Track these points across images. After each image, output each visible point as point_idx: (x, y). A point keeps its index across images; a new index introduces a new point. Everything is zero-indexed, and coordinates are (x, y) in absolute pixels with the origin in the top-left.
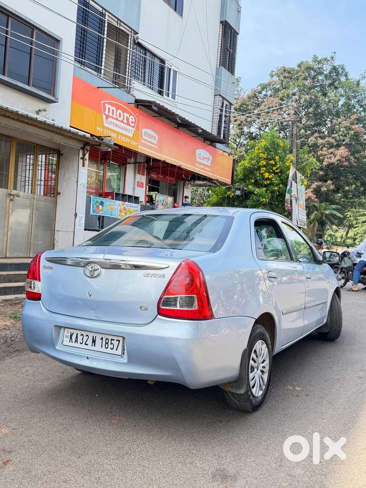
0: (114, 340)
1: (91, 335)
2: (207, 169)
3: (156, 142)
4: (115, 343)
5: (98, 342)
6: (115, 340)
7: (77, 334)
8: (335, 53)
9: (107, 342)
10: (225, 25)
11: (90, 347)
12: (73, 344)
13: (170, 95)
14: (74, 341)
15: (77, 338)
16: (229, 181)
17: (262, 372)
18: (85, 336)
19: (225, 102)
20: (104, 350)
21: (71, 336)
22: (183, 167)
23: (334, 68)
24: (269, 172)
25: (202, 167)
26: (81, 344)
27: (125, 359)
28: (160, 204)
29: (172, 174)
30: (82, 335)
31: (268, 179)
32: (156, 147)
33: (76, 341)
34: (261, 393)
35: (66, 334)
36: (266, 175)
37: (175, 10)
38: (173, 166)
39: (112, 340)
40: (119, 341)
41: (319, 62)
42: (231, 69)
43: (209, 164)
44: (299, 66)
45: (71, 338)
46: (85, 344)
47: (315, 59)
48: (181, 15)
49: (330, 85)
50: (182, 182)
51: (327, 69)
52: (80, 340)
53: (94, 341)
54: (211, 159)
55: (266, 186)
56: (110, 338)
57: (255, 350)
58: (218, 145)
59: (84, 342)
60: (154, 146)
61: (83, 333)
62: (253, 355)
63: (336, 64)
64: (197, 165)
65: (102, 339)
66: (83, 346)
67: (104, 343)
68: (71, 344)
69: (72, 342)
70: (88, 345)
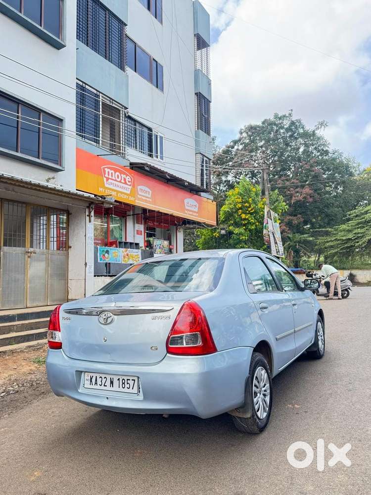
0: (129, 380)
1: (109, 377)
2: (195, 214)
3: (150, 196)
4: (131, 382)
5: (116, 382)
6: (131, 380)
7: (96, 377)
8: (292, 110)
9: (123, 382)
10: (199, 95)
11: (108, 388)
12: (94, 387)
13: (159, 157)
14: (94, 383)
15: (96, 380)
16: (214, 223)
17: (265, 395)
18: (103, 378)
19: (205, 159)
20: (121, 389)
21: (91, 379)
22: (174, 214)
23: (293, 123)
24: (246, 213)
25: (191, 213)
26: (101, 385)
27: (141, 397)
28: (158, 248)
29: (166, 222)
30: (101, 377)
31: (245, 219)
32: (151, 200)
33: (96, 383)
34: (265, 414)
35: (86, 378)
36: (243, 216)
37: (157, 87)
38: (166, 214)
39: (127, 380)
40: (134, 380)
41: (280, 119)
42: (208, 131)
43: (196, 210)
44: (263, 123)
45: (91, 381)
46: (104, 386)
47: (276, 116)
48: (162, 90)
49: (291, 136)
50: (175, 227)
51: (286, 123)
52: (99, 382)
53: (112, 383)
54: (197, 205)
55: (245, 225)
56: (126, 378)
57: (256, 377)
58: (202, 194)
59: (103, 384)
60: (147, 199)
61: (101, 375)
62: (255, 382)
63: (294, 118)
64: (186, 212)
65: (119, 379)
66: (103, 387)
67: (121, 383)
68: (91, 387)
69: (92, 385)
70: (106, 386)
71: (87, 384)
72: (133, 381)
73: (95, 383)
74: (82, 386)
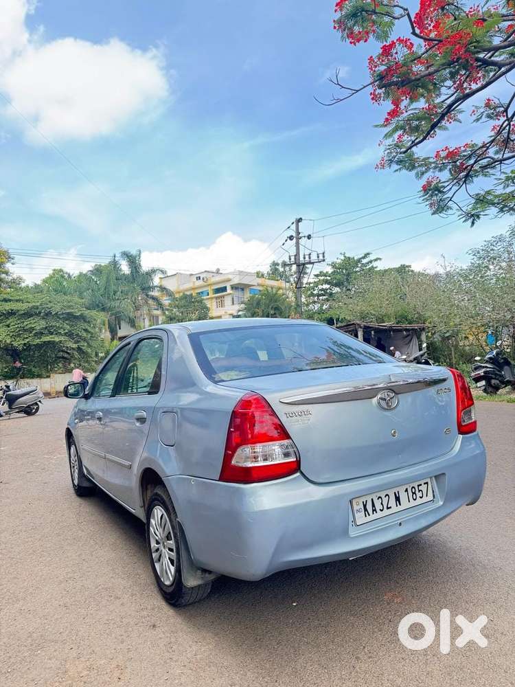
0: (421, 485)
1: (391, 492)
4: (423, 488)
5: (403, 497)
7: (372, 499)
11: (395, 509)
12: (373, 517)
15: (373, 505)
18: (384, 499)
20: (413, 503)
21: (365, 506)
26: (381, 510)
30: (380, 497)
35: (356, 507)
39: (418, 486)
40: (427, 483)
45: (366, 510)
46: (388, 508)
52: (378, 506)
53: (398, 499)
56: (415, 484)
59: (385, 507)
65: (406, 490)
66: (386, 512)
67: (410, 494)
68: (369, 519)
69: (369, 515)
70: (390, 507)
71: (361, 518)
73: (373, 511)
74: (350, 525)
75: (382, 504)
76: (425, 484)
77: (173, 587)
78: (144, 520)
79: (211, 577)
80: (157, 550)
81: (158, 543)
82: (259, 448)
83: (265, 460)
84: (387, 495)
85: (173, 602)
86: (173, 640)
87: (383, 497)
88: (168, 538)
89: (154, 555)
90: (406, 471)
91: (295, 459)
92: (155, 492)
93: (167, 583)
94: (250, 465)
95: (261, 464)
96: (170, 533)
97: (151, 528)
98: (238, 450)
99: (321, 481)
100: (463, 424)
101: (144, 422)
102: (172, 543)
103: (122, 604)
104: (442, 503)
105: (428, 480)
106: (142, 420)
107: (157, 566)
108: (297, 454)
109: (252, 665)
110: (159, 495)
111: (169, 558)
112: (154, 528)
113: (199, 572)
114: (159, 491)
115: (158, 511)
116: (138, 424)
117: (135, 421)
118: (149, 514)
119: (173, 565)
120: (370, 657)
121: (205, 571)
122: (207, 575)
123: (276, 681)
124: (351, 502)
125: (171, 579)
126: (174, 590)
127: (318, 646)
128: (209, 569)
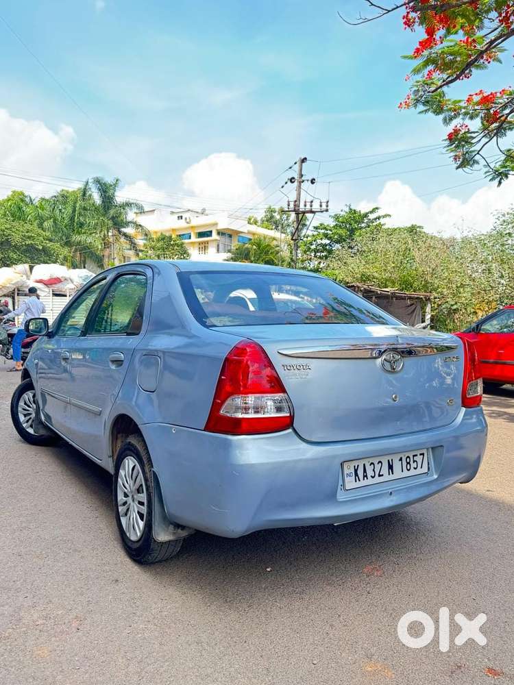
0: (416, 455)
4: (419, 459)
5: (397, 465)
7: (364, 465)
9: (408, 461)
11: (386, 477)
12: (363, 483)
15: (365, 471)
18: (376, 465)
20: (406, 473)
21: (356, 471)
26: (373, 477)
30: (372, 463)
33: (365, 476)
35: (346, 472)
39: (414, 456)
40: (423, 454)
45: (356, 474)
46: (380, 476)
52: (370, 473)
53: (391, 467)
59: (377, 475)
65: (401, 459)
66: (378, 480)
67: (404, 463)
68: (359, 484)
69: (359, 480)
70: (382, 475)
71: (350, 483)
72: (422, 456)
74: (339, 489)
75: (374, 470)
76: (421, 454)
77: (141, 542)
78: (112, 471)
79: (184, 534)
80: (125, 503)
81: (126, 495)
82: (251, 399)
83: (256, 412)
84: (380, 462)
85: (138, 558)
86: (137, 595)
87: (376, 463)
88: (139, 491)
89: (120, 509)
90: (403, 439)
91: (288, 415)
92: (128, 440)
93: (133, 538)
94: (240, 415)
95: (251, 415)
96: (141, 485)
97: (119, 479)
98: (229, 399)
99: (314, 440)
100: (468, 397)
101: (121, 365)
102: (143, 497)
103: (82, 557)
104: (435, 477)
105: (425, 451)
106: (118, 362)
107: (123, 520)
108: (291, 409)
109: (220, 625)
110: (132, 445)
111: (138, 512)
112: (123, 480)
113: (171, 527)
114: (133, 440)
115: (130, 462)
116: (113, 367)
117: (110, 363)
118: (118, 465)
119: (142, 520)
120: (344, 626)
121: (178, 526)
122: (179, 531)
123: (245, 642)
124: (342, 465)
125: (139, 534)
126: (141, 545)
127: (292, 611)
128: (184, 524)
